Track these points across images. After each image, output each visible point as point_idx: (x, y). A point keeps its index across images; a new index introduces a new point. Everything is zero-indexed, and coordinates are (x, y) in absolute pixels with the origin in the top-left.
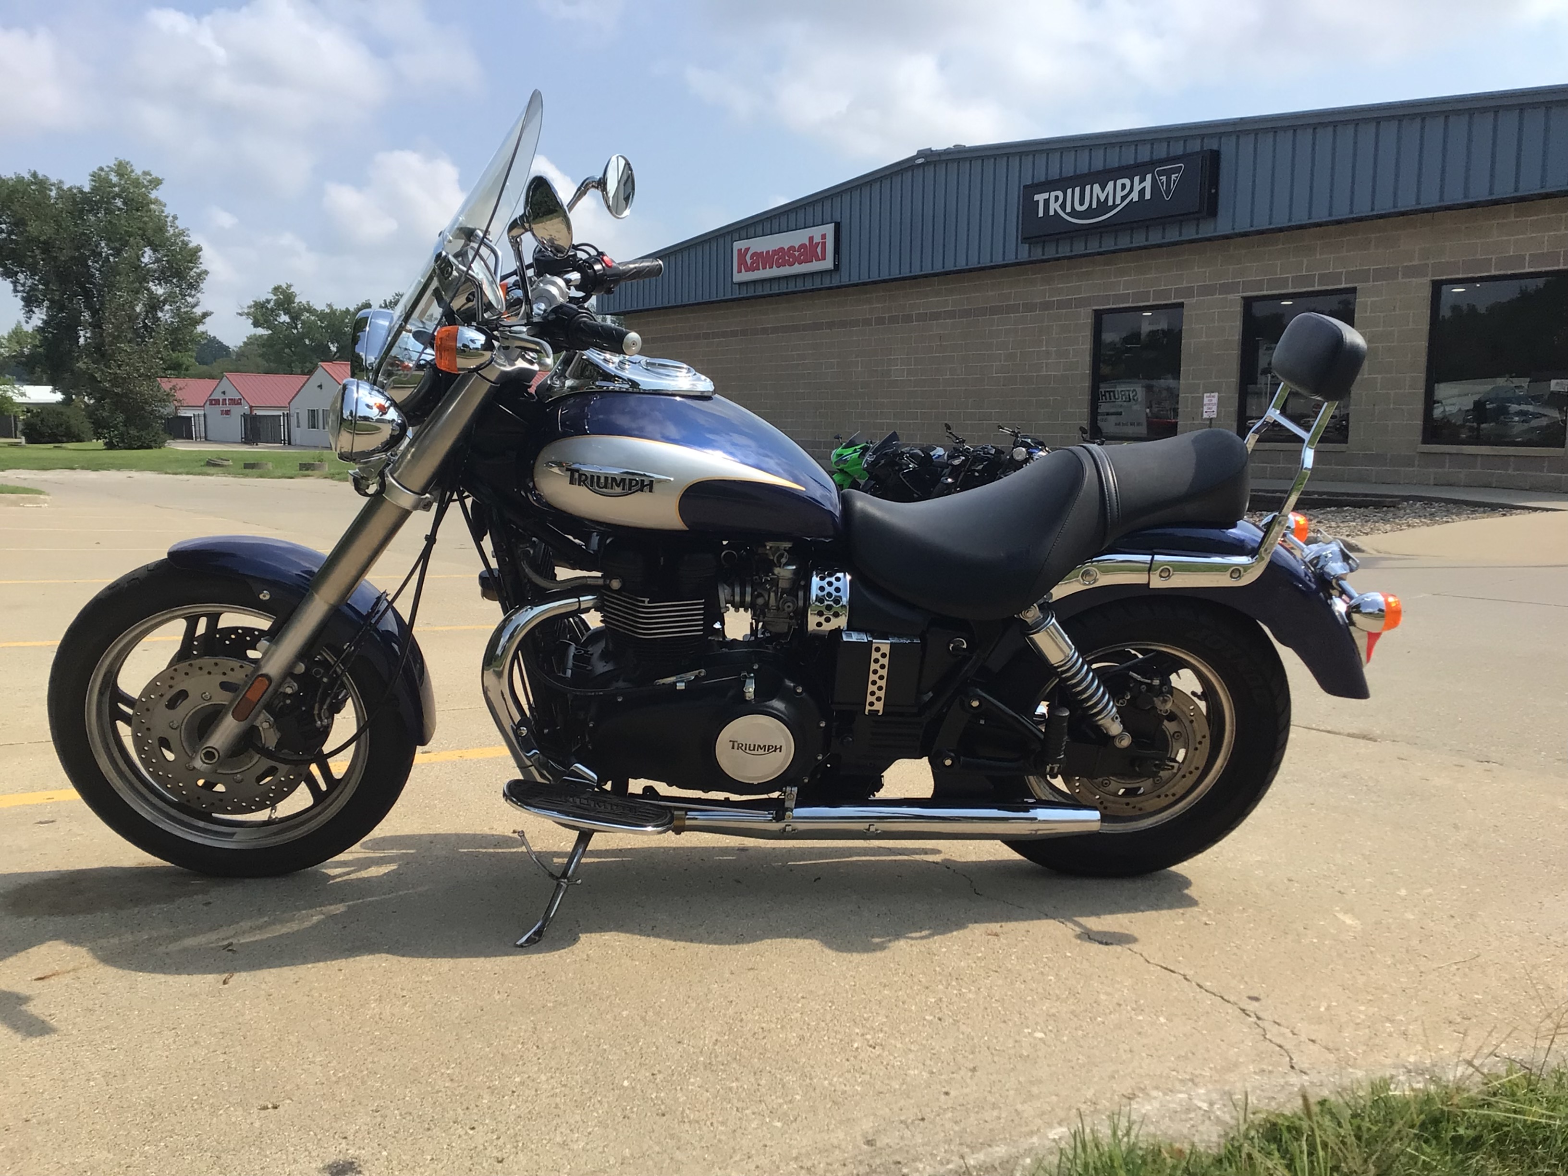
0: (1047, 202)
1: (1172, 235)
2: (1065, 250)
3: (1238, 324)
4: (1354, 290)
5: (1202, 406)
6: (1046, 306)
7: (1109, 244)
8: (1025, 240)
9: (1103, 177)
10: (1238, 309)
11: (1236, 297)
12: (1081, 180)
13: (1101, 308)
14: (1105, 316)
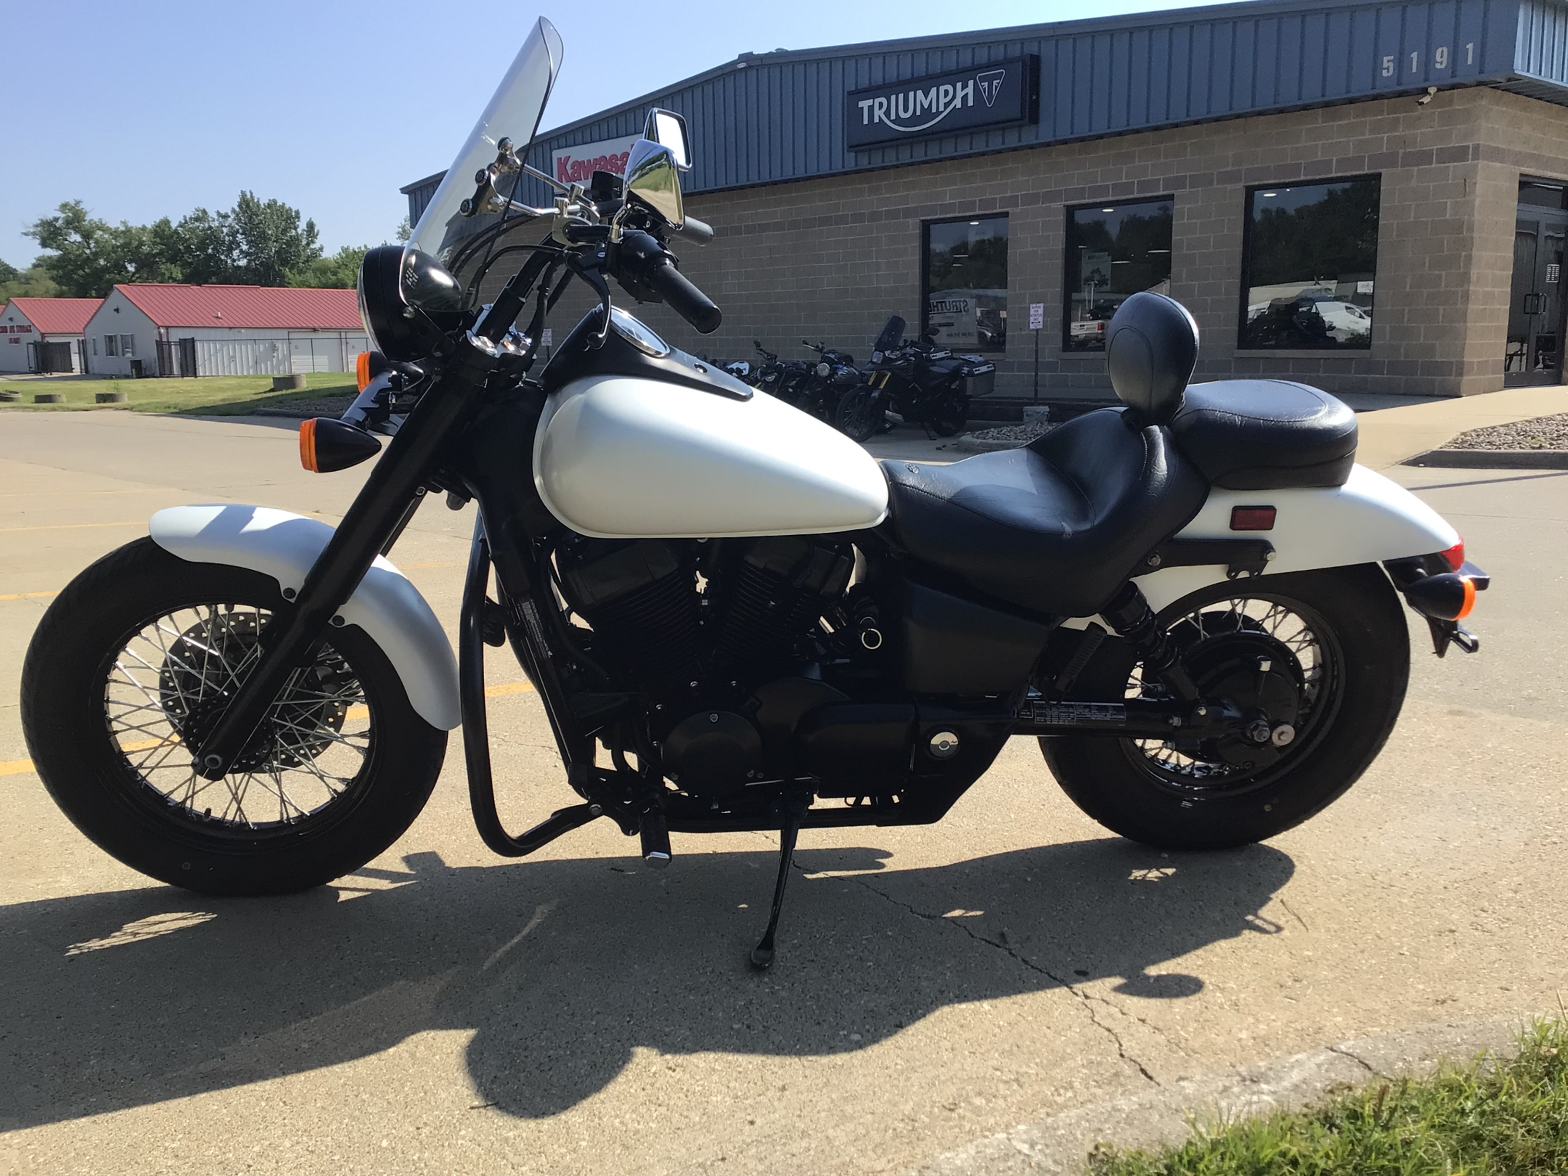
0: (871, 108)
1: (996, 143)
2: (891, 158)
3: (1061, 233)
4: (1171, 197)
5: (1029, 316)
6: (875, 217)
7: (934, 152)
8: (851, 147)
9: (926, 82)
10: (1061, 218)
11: (1059, 205)
12: (904, 85)
13: (929, 218)
14: (932, 227)
